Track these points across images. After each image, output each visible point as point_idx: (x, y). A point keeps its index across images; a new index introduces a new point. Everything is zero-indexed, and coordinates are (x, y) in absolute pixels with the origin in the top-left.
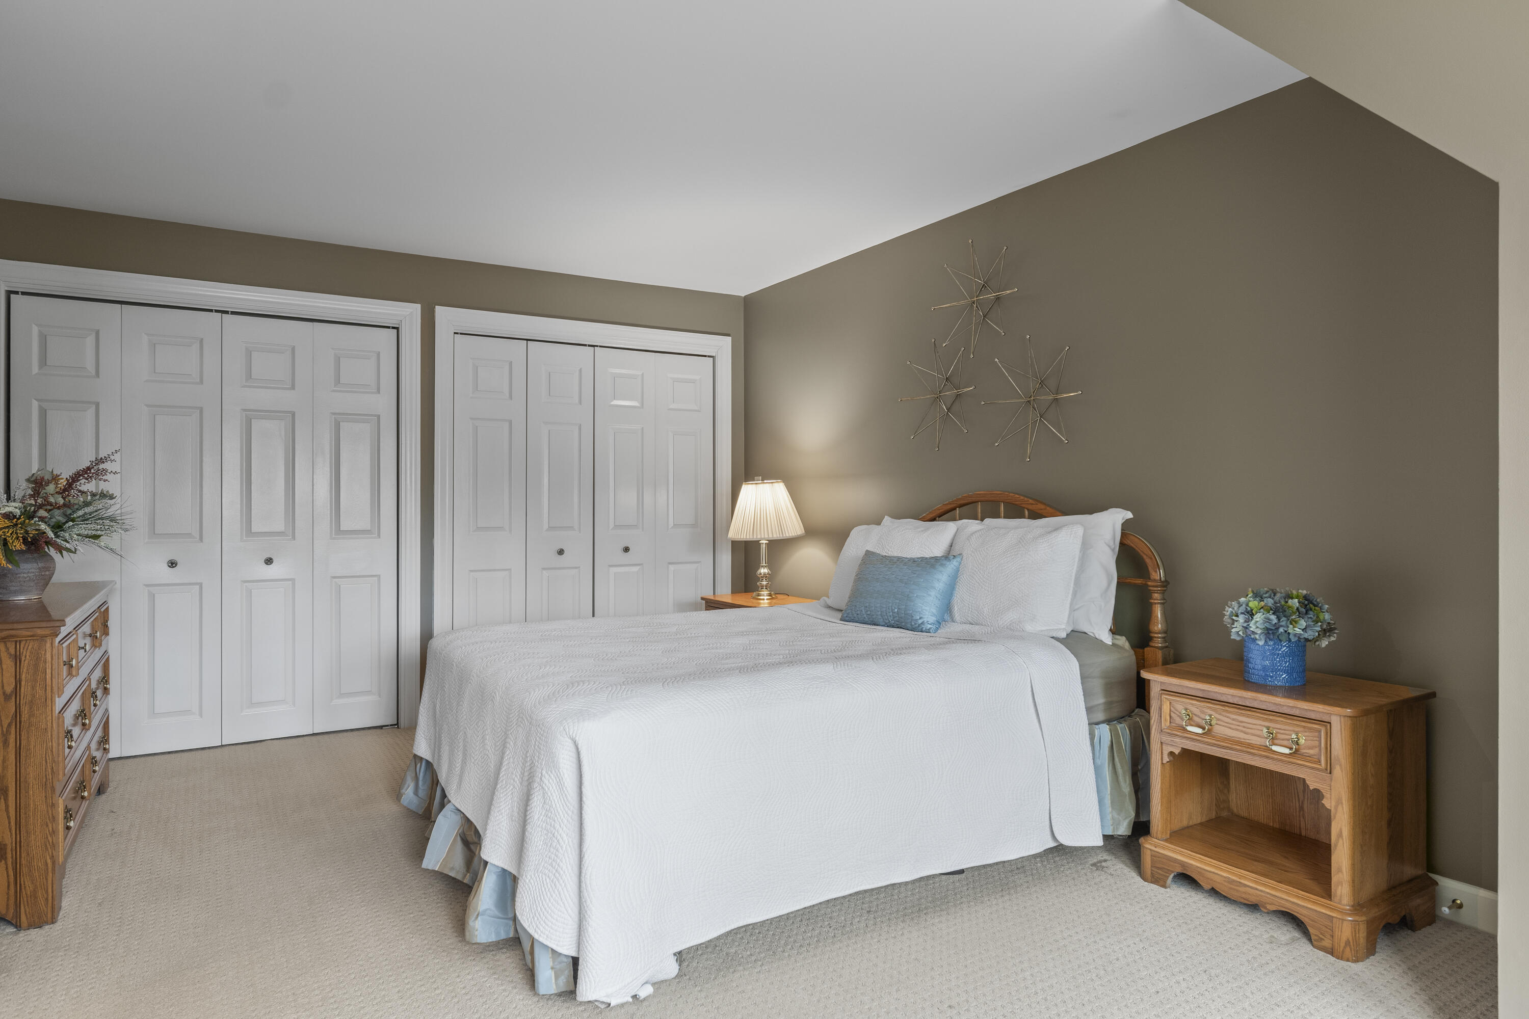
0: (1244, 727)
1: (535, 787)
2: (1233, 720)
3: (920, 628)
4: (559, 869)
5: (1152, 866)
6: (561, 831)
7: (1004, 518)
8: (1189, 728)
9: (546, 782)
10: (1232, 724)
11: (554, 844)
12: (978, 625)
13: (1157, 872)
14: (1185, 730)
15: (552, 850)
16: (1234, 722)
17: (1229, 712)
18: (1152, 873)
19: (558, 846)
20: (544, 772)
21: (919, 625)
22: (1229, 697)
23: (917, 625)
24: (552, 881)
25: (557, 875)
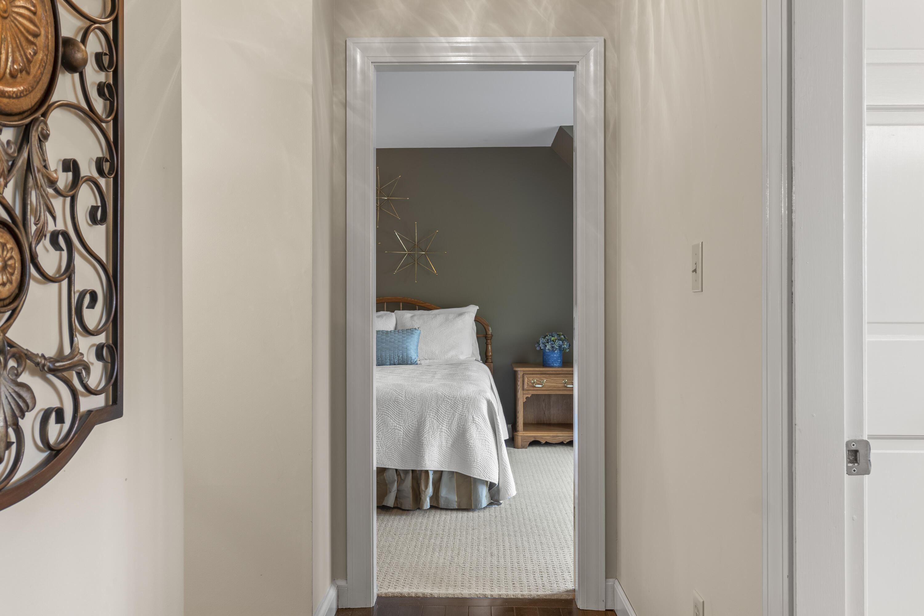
0: (556, 381)
1: (469, 424)
2: (552, 379)
3: (416, 363)
4: (492, 452)
5: (521, 442)
6: (488, 438)
7: (402, 310)
8: (537, 386)
9: (477, 420)
10: (552, 381)
11: (487, 444)
12: (432, 359)
13: (523, 444)
14: (535, 387)
15: (487, 446)
16: (552, 380)
17: (551, 377)
18: (521, 445)
19: (489, 444)
20: (474, 417)
21: (416, 362)
22: (551, 372)
23: (414, 362)
24: (490, 458)
25: (491, 455)
